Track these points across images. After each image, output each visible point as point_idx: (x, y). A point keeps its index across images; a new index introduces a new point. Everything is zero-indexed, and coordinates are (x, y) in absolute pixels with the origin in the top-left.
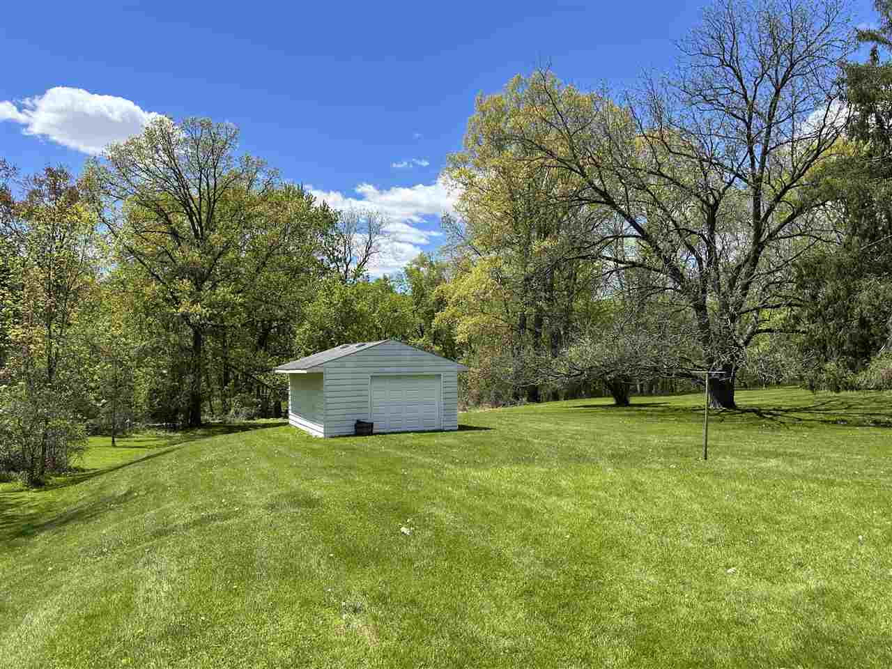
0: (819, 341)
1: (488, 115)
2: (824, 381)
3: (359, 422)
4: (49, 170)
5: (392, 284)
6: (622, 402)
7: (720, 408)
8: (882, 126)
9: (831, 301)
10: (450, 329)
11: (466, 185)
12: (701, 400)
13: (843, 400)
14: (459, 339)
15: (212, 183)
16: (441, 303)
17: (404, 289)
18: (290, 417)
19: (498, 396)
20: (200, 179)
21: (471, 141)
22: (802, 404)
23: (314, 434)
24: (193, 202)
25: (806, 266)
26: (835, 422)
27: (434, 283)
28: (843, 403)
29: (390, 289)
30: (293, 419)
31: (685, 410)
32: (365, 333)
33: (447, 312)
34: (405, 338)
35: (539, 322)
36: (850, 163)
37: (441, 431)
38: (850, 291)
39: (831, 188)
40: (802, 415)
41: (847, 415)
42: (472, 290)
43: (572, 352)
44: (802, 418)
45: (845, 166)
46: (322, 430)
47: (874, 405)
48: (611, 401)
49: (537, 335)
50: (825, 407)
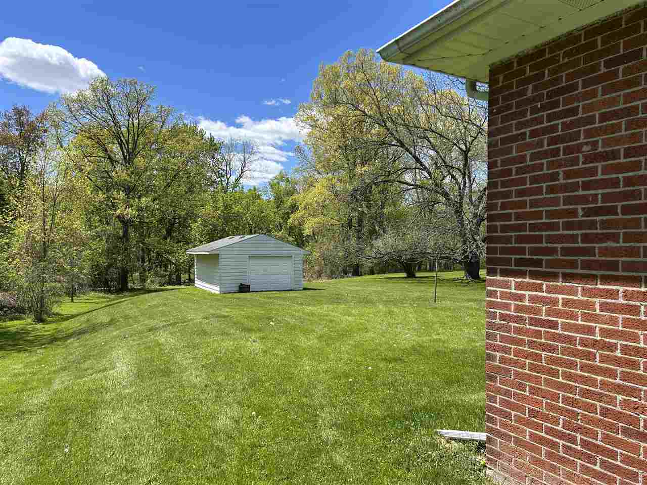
1: (327, 78)
3: (241, 284)
4: (15, 109)
5: (260, 193)
6: (411, 275)
7: (470, 279)
10: (300, 225)
11: (312, 126)
12: (460, 274)
14: (307, 232)
15: (136, 122)
16: (294, 208)
17: (268, 196)
18: (196, 282)
19: (332, 272)
20: (129, 120)
21: (315, 96)
23: (213, 292)
24: (123, 136)
27: (290, 193)
29: (259, 197)
30: (198, 283)
31: (448, 280)
32: (241, 228)
33: (298, 214)
34: (269, 231)
35: (360, 221)
37: (291, 290)
42: (315, 199)
43: (379, 243)
46: (218, 289)
48: (404, 275)
49: (359, 231)
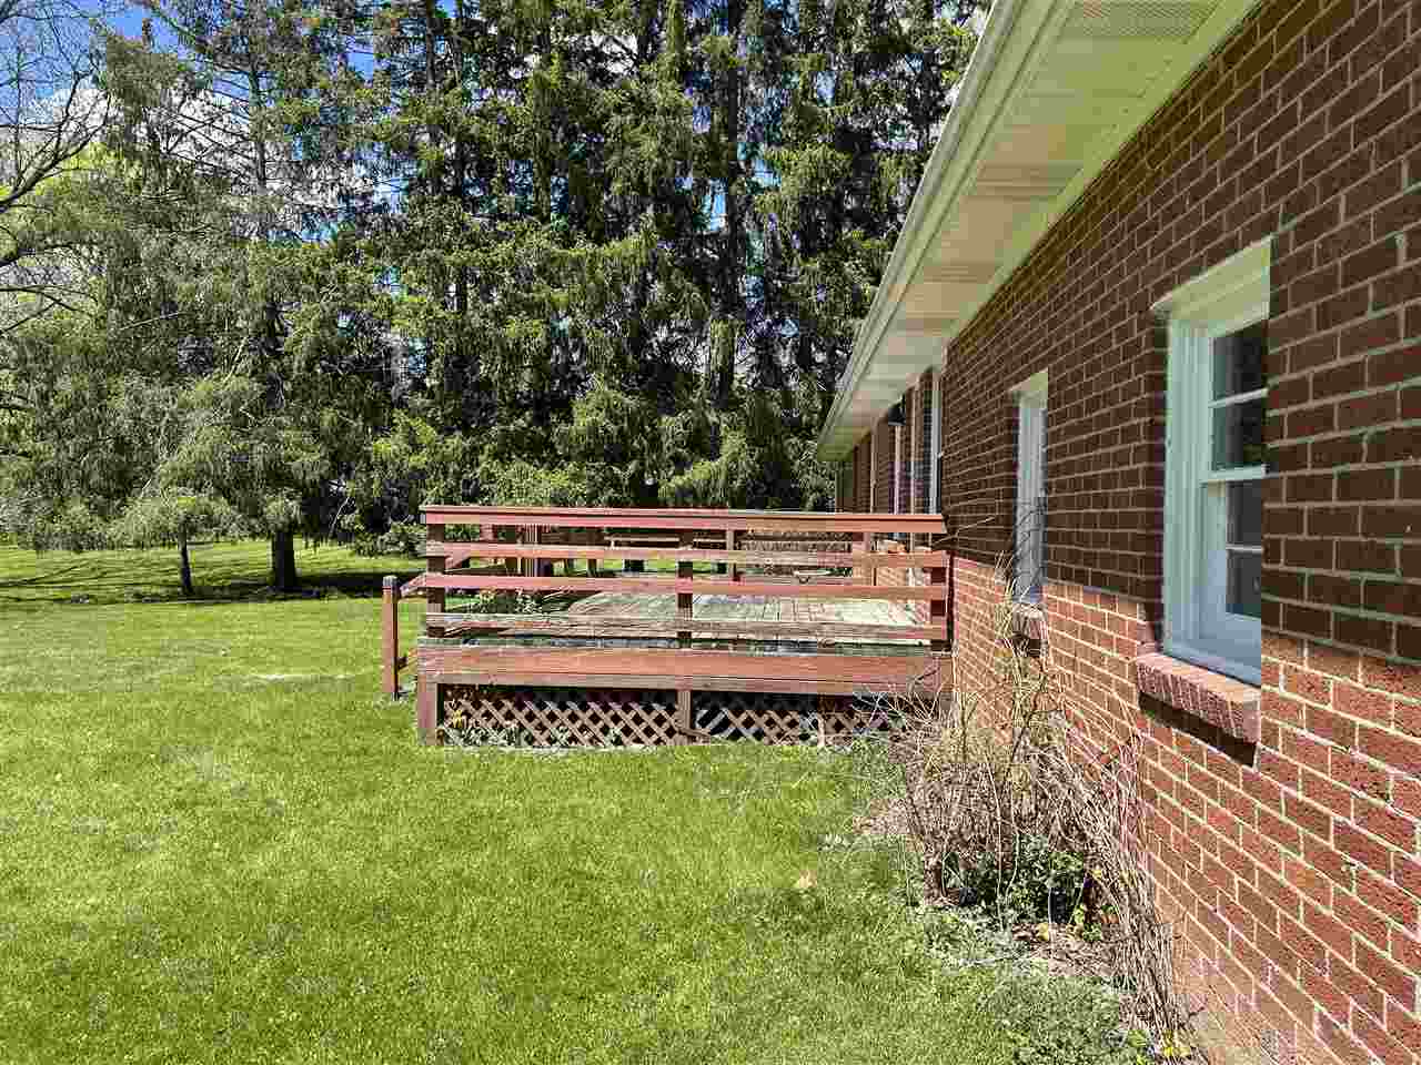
0: (51, 470)
2: (56, 535)
8: (156, 145)
9: (73, 407)
13: (94, 565)
22: (28, 574)
25: (31, 343)
26: (76, 600)
28: (93, 569)
36: (105, 188)
38: (101, 394)
39: (75, 222)
40: (25, 593)
41: (98, 588)
44: (23, 597)
45: (100, 191)
47: (142, 570)
50: (66, 578)
